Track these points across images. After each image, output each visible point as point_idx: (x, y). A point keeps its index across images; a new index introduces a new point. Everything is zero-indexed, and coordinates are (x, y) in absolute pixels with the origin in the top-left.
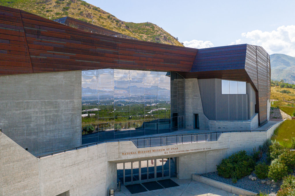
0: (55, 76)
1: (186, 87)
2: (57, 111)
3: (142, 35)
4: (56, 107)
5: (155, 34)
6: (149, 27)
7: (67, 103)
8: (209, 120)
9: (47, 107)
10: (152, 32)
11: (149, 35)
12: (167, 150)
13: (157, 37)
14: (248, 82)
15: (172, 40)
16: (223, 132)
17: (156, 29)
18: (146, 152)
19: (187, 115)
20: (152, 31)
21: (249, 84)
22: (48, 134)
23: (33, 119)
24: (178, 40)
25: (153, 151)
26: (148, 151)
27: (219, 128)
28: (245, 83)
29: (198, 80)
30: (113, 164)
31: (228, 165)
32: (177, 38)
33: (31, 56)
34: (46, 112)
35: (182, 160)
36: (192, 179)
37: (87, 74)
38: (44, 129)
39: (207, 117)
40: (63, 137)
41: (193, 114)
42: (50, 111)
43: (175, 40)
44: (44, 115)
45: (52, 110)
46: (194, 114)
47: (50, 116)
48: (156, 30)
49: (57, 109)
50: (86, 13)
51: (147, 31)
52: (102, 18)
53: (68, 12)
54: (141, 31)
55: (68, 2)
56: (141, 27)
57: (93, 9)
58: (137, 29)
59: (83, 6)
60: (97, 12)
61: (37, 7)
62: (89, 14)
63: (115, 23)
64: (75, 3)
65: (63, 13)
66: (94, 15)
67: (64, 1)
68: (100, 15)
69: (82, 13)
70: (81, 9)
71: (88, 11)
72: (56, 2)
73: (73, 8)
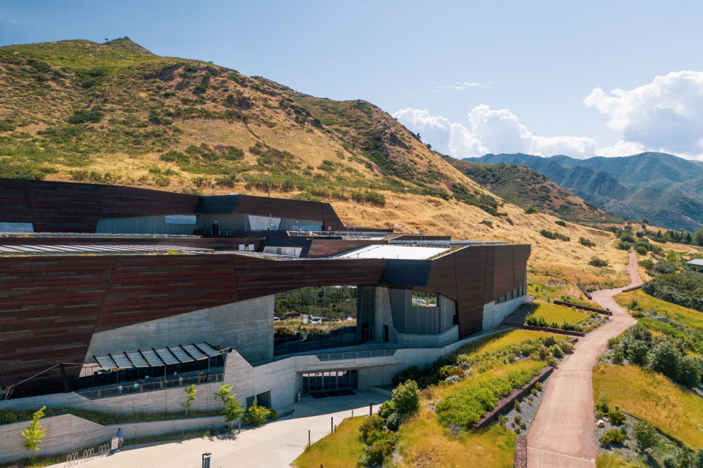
0: (254, 302)
1: (376, 296)
3: (347, 128)
5: (372, 128)
6: (363, 111)
7: (263, 323)
8: (399, 333)
9: (248, 327)
10: (368, 124)
11: (362, 130)
12: (346, 363)
13: (377, 135)
15: (408, 140)
16: (399, 348)
17: (376, 116)
19: (376, 327)
20: (367, 120)
21: (441, 296)
24: (421, 139)
25: (335, 364)
26: (329, 364)
27: (408, 342)
29: (389, 291)
30: (300, 373)
32: (419, 134)
33: (239, 288)
35: (361, 372)
36: (369, 391)
39: (397, 330)
41: (382, 326)
42: (251, 330)
43: (414, 140)
44: (246, 333)
47: (251, 334)
48: (376, 119)
49: (255, 328)
50: (239, 98)
51: (358, 120)
52: (269, 107)
53: (205, 95)
54: (344, 119)
55: (203, 73)
56: (344, 111)
57: (252, 87)
58: (338, 115)
59: (233, 82)
60: (259, 93)
61: (145, 87)
62: (245, 99)
63: (294, 116)
64: (217, 76)
65: (195, 98)
66: (254, 102)
67: (196, 71)
68: (266, 100)
69: (231, 97)
70: (230, 88)
71: (242, 93)
72: (181, 76)
73: (215, 88)
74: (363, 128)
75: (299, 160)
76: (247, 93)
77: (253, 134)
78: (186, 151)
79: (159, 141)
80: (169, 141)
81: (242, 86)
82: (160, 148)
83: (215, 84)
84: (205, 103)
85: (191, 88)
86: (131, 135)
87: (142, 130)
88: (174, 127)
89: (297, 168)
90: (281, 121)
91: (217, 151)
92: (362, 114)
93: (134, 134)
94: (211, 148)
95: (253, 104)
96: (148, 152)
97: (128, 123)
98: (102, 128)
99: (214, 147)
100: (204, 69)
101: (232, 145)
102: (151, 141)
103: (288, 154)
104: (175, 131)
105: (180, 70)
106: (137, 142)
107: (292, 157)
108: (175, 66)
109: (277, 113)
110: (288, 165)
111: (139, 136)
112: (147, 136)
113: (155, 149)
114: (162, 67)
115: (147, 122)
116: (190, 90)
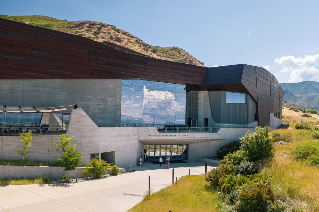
0: (105, 82)
1: (199, 98)
2: (105, 105)
4: (105, 103)
5: (181, 58)
6: (176, 51)
7: (112, 100)
8: (216, 123)
9: (99, 102)
12: (180, 136)
13: (184, 61)
14: (247, 94)
16: (222, 127)
18: (165, 136)
19: (199, 120)
21: (248, 96)
22: (100, 120)
23: (91, 109)
24: (204, 65)
25: (170, 136)
26: (166, 136)
28: (245, 94)
29: (208, 93)
31: (224, 149)
32: (203, 62)
33: (91, 68)
34: (99, 105)
35: (191, 146)
36: (198, 161)
37: (125, 82)
38: (97, 116)
39: (215, 121)
40: (109, 123)
42: (101, 105)
43: (201, 65)
44: (97, 107)
45: (103, 104)
46: (205, 119)
47: (101, 108)
48: (183, 55)
49: (105, 104)
50: (115, 38)
51: (174, 55)
52: (131, 42)
53: (99, 36)
54: (167, 55)
55: (99, 26)
56: (167, 51)
57: (122, 33)
58: (164, 53)
59: (113, 30)
60: (126, 36)
61: (70, 31)
62: (118, 38)
63: (143, 47)
64: (105, 27)
65: (94, 36)
66: (123, 39)
67: (95, 25)
68: (129, 39)
69: (111, 37)
70: (111, 33)
71: (117, 35)
72: (88, 27)
73: (104, 33)
74: (176, 58)
76: (120, 35)
81: (117, 32)
83: (104, 31)
84: (99, 39)
85: (92, 32)
90: (136, 48)
92: (176, 53)
95: (123, 41)
100: (99, 24)
105: (87, 25)
108: (85, 23)
109: (134, 45)
114: (78, 23)
116: (92, 33)
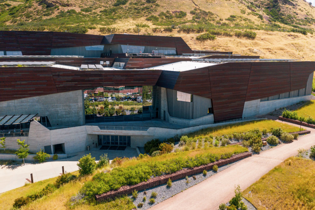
1: (161, 93)
7: (75, 105)
9: (65, 107)
12: (116, 132)
23: (59, 112)
26: (106, 132)
28: (190, 95)
29: (167, 90)
33: (56, 86)
38: (65, 116)
39: (169, 114)
41: (163, 111)
45: (68, 108)
47: (67, 111)
75: (216, 16)
77: (195, 4)
78: (158, 15)
79: (147, 11)
80: (152, 11)
82: (147, 14)
86: (137, 9)
87: (142, 7)
88: (156, 3)
89: (213, 20)
91: (173, 14)
93: (138, 9)
94: (171, 13)
96: (142, 17)
97: (137, 3)
98: (126, 7)
99: (173, 12)
101: (182, 10)
102: (144, 12)
103: (211, 13)
104: (156, 6)
106: (138, 13)
107: (212, 14)
110: (208, 19)
111: (140, 10)
112: (143, 9)
113: (145, 15)
115: (145, 2)
